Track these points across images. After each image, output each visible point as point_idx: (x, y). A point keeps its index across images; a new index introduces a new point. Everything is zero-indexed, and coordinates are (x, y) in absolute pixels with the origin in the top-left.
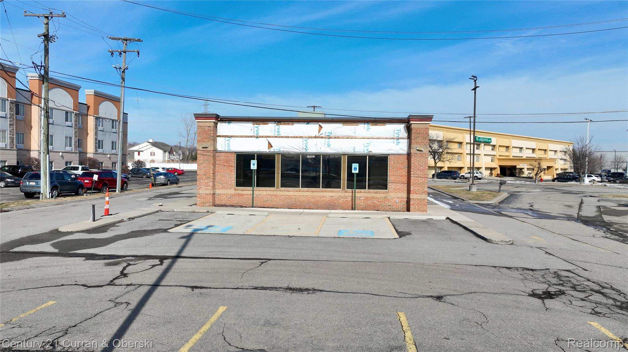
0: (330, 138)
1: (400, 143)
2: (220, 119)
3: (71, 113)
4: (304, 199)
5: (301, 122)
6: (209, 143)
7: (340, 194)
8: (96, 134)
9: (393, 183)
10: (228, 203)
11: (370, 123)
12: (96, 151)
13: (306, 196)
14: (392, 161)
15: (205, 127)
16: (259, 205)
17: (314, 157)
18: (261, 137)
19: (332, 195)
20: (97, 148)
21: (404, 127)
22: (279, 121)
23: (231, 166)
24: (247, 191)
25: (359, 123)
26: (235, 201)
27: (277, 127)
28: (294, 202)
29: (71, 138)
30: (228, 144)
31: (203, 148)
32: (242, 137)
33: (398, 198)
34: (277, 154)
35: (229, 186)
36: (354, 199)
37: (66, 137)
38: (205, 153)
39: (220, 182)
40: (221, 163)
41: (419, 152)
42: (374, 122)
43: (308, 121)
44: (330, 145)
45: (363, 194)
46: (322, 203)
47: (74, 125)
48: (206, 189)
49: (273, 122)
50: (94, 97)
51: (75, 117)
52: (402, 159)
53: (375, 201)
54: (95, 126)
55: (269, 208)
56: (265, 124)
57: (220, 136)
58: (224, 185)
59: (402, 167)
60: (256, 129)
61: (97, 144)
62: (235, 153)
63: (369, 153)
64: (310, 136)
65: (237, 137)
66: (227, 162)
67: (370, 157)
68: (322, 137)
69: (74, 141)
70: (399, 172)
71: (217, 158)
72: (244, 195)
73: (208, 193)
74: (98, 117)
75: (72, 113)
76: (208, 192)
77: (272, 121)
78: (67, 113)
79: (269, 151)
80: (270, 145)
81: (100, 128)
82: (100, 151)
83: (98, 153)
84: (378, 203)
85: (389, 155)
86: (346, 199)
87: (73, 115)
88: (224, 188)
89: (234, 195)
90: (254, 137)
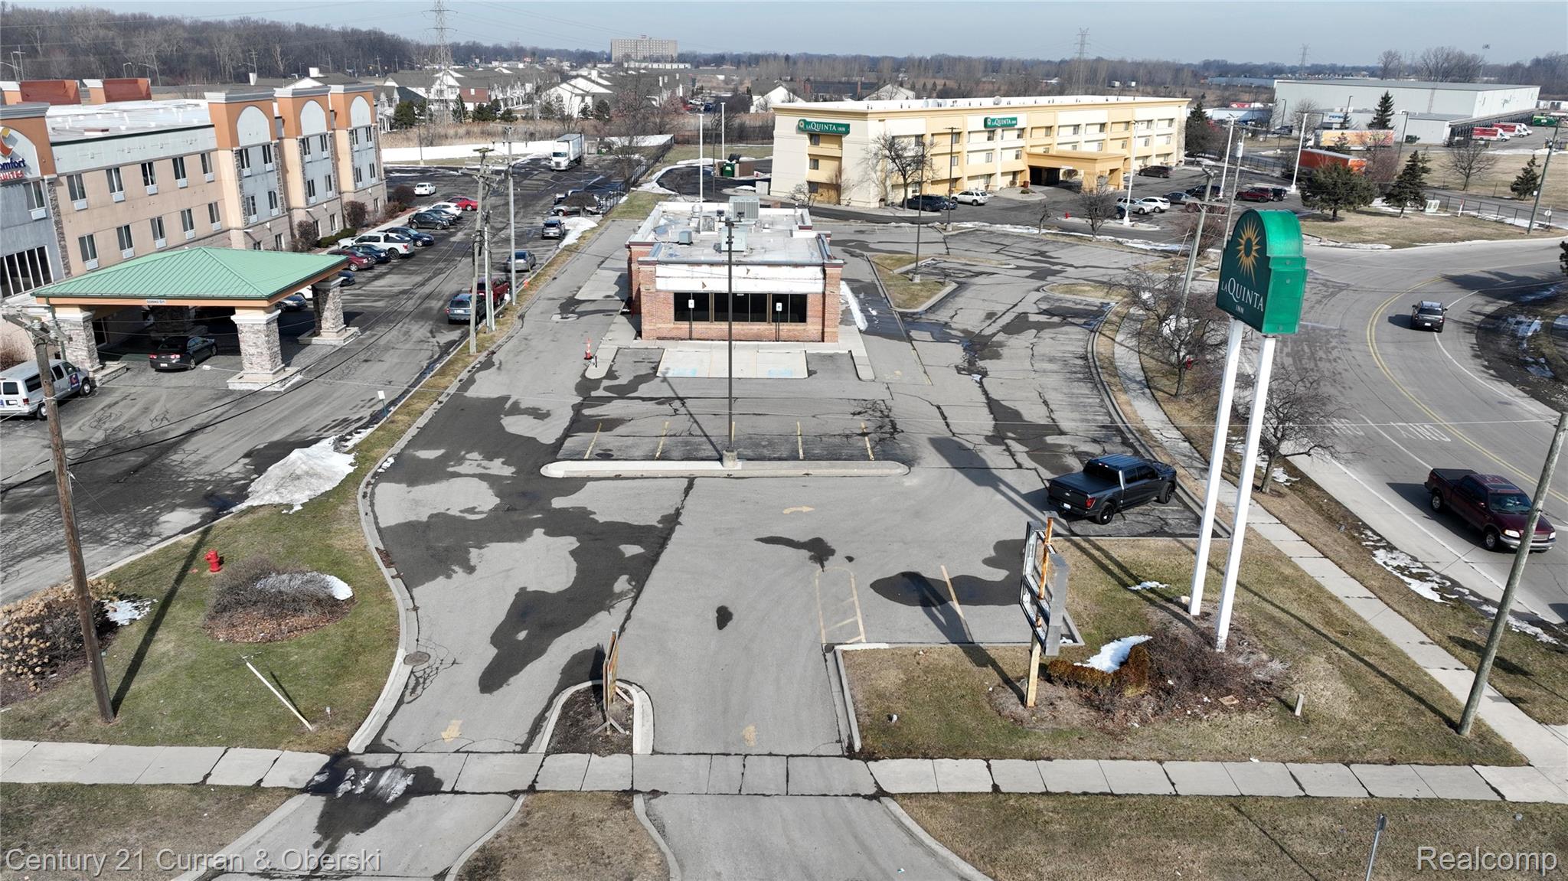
0: (758, 279)
1: (817, 283)
6: (651, 285)
7: (766, 328)
8: (353, 159)
9: (811, 317)
10: (668, 336)
11: (792, 266)
14: (811, 299)
16: (697, 337)
17: (743, 296)
18: (695, 278)
19: (759, 329)
20: (355, 182)
21: (820, 270)
22: (711, 264)
23: (670, 303)
25: (782, 266)
26: (674, 334)
27: (709, 270)
29: (330, 176)
30: (666, 284)
32: (678, 278)
33: (815, 330)
34: (710, 293)
35: (668, 321)
36: (778, 331)
37: (325, 177)
39: (660, 317)
40: (660, 301)
41: (832, 293)
42: (795, 265)
44: (758, 285)
45: (786, 328)
46: (750, 334)
48: (650, 325)
50: (344, 96)
52: (818, 297)
53: (796, 333)
54: (350, 145)
55: (704, 340)
56: (698, 267)
57: (659, 278)
58: (663, 319)
59: (818, 304)
60: (691, 270)
61: (355, 175)
62: (673, 293)
63: (791, 293)
64: (740, 277)
66: (665, 300)
67: (792, 296)
68: (750, 278)
69: (333, 179)
70: (815, 308)
71: (657, 297)
72: (683, 329)
74: (352, 130)
75: (327, 136)
77: (705, 264)
79: (704, 291)
80: (704, 285)
81: (356, 147)
83: (358, 189)
84: (798, 335)
85: (808, 294)
86: (771, 332)
88: (663, 323)
89: (673, 329)
90: (690, 277)
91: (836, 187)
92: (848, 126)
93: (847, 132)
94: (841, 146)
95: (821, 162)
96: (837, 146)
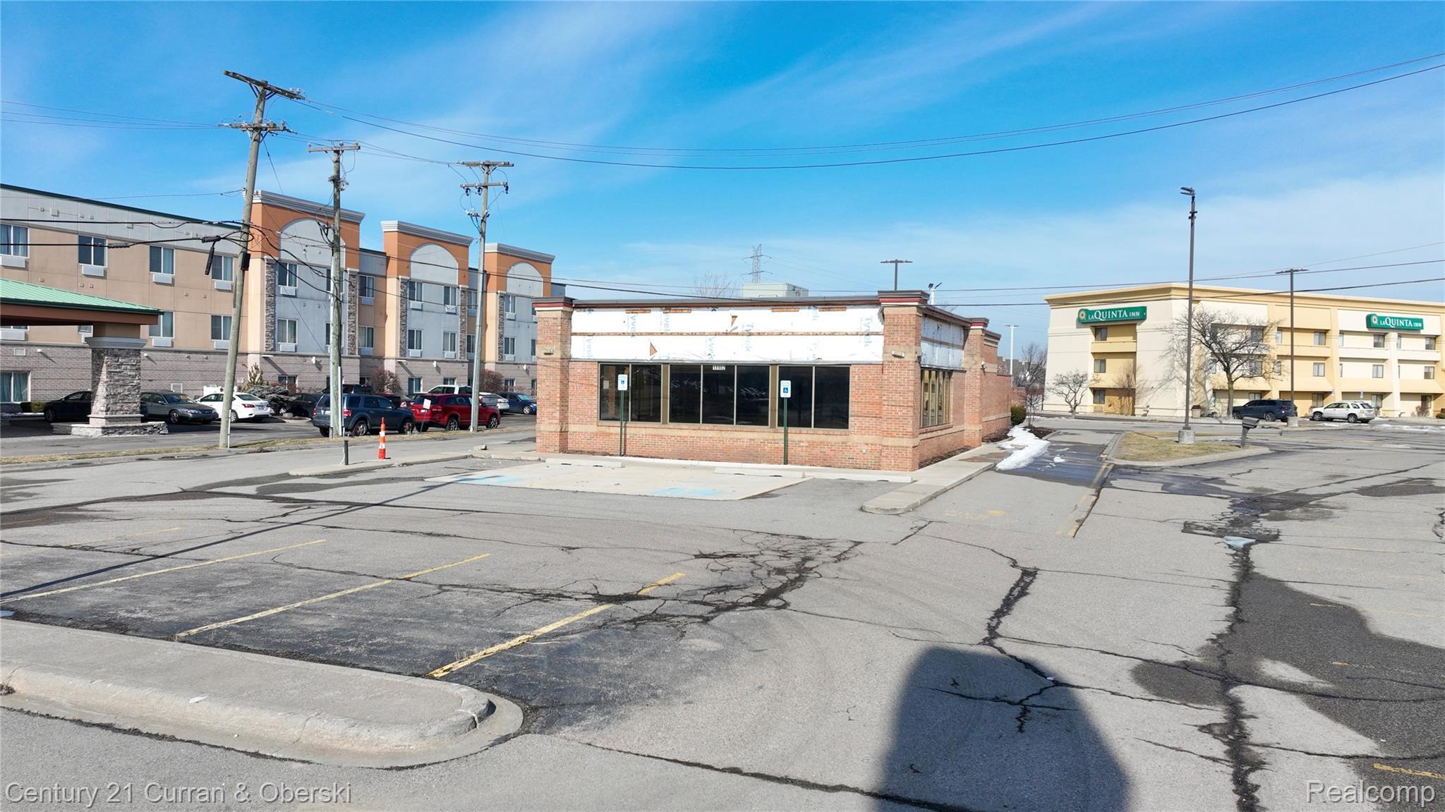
0: (750, 334)
1: (870, 342)
2: (575, 305)
3: (455, 288)
4: (707, 443)
5: (702, 307)
6: (554, 347)
7: (765, 435)
8: (501, 325)
9: (857, 416)
10: (586, 447)
11: (819, 307)
12: (501, 357)
13: (711, 438)
14: (857, 377)
15: (549, 320)
16: (634, 452)
17: (723, 368)
18: (638, 335)
19: (752, 438)
20: (502, 352)
21: (878, 314)
22: (668, 306)
23: (592, 385)
24: (614, 428)
25: (800, 307)
26: (598, 444)
27: (665, 316)
28: (691, 449)
29: (453, 335)
30: (588, 347)
31: (545, 354)
32: (609, 334)
33: (867, 444)
34: (663, 363)
35: (589, 420)
36: (789, 443)
37: (445, 334)
38: (548, 364)
39: (576, 412)
40: (577, 380)
41: (897, 359)
42: (826, 305)
43: (715, 305)
44: (751, 347)
45: (803, 437)
46: (736, 450)
47: (459, 310)
48: (550, 424)
49: (658, 309)
50: (498, 256)
51: (462, 295)
52: (873, 372)
53: (826, 449)
54: (500, 311)
55: (648, 457)
56: (645, 312)
57: (575, 334)
58: (581, 417)
59: (874, 388)
60: (632, 321)
61: (502, 344)
62: (599, 362)
63: (817, 362)
64: (718, 331)
65: (602, 334)
66: (585, 378)
67: (817, 367)
68: (737, 334)
69: (459, 340)
70: (867, 396)
71: (571, 372)
72: (612, 434)
73: (553, 430)
74: (505, 295)
75: (457, 289)
76: (552, 428)
77: (656, 307)
78: (447, 288)
79: (651, 360)
80: (653, 350)
81: (509, 315)
82: (509, 357)
83: (504, 362)
84: (832, 453)
85: (850, 365)
86: (776, 445)
87: (458, 293)
88: (581, 422)
89: (597, 434)
90: (628, 334)
91: (1127, 392)
92: (1144, 309)
93: (1143, 318)
94: (1135, 338)
95: (1109, 362)
96: (1131, 338)
